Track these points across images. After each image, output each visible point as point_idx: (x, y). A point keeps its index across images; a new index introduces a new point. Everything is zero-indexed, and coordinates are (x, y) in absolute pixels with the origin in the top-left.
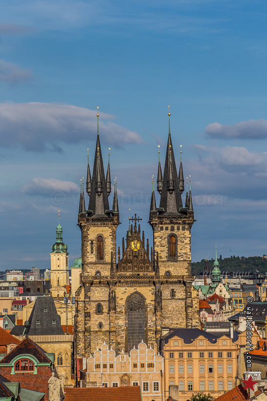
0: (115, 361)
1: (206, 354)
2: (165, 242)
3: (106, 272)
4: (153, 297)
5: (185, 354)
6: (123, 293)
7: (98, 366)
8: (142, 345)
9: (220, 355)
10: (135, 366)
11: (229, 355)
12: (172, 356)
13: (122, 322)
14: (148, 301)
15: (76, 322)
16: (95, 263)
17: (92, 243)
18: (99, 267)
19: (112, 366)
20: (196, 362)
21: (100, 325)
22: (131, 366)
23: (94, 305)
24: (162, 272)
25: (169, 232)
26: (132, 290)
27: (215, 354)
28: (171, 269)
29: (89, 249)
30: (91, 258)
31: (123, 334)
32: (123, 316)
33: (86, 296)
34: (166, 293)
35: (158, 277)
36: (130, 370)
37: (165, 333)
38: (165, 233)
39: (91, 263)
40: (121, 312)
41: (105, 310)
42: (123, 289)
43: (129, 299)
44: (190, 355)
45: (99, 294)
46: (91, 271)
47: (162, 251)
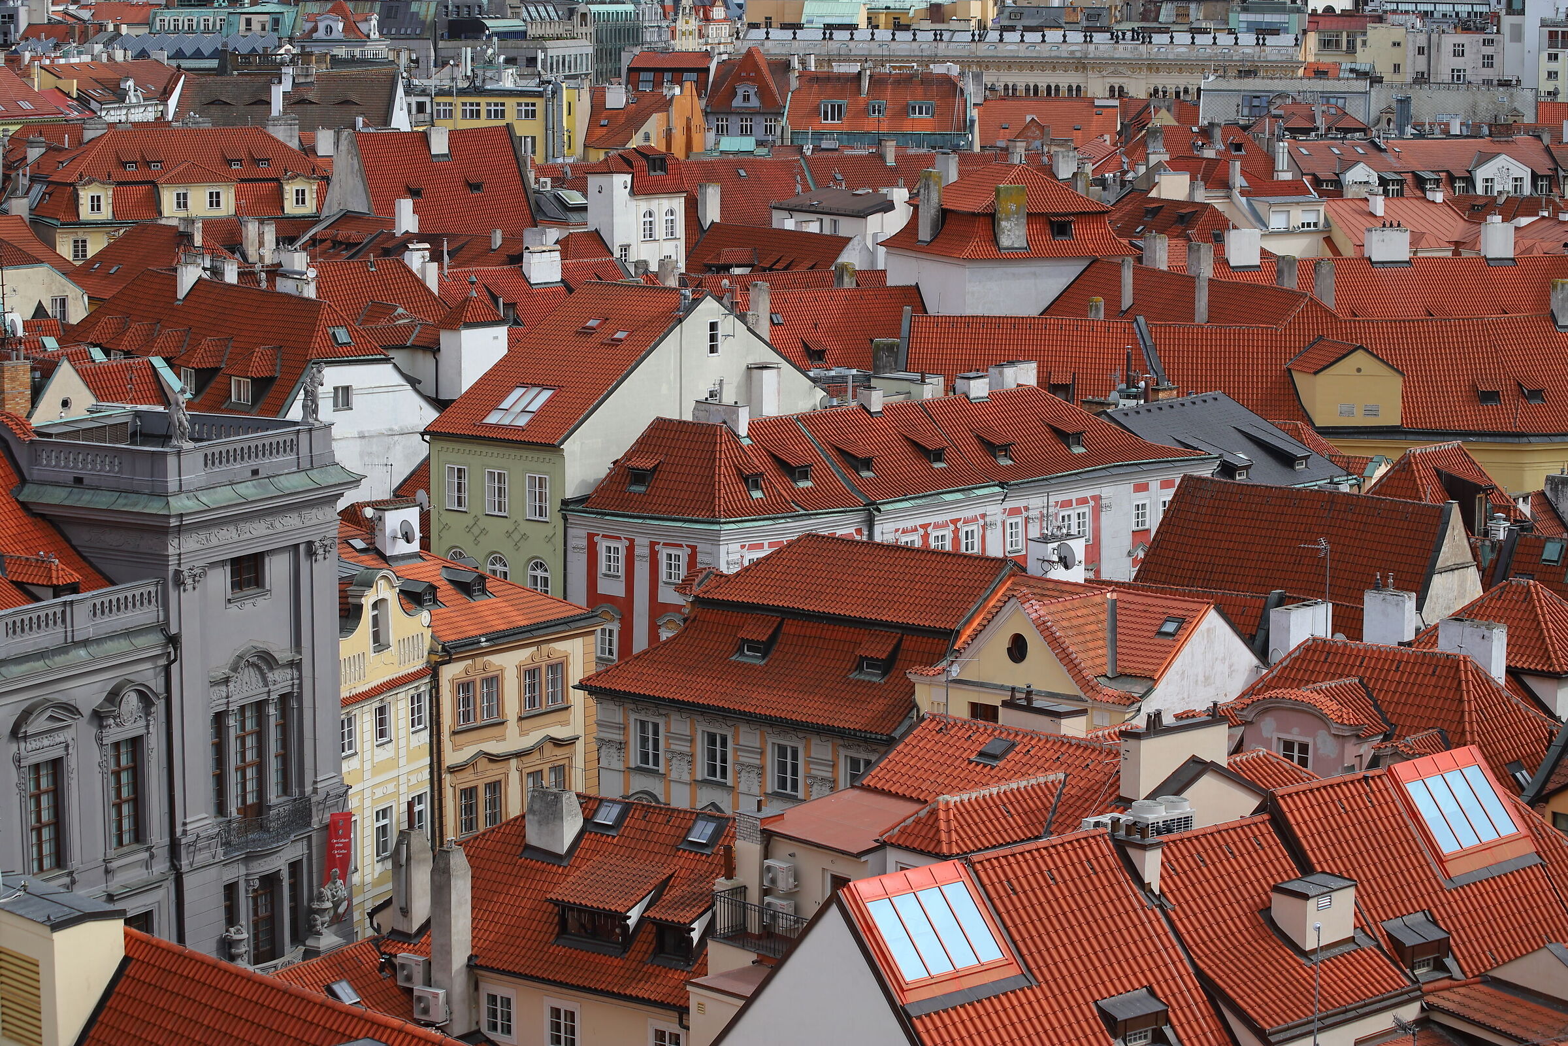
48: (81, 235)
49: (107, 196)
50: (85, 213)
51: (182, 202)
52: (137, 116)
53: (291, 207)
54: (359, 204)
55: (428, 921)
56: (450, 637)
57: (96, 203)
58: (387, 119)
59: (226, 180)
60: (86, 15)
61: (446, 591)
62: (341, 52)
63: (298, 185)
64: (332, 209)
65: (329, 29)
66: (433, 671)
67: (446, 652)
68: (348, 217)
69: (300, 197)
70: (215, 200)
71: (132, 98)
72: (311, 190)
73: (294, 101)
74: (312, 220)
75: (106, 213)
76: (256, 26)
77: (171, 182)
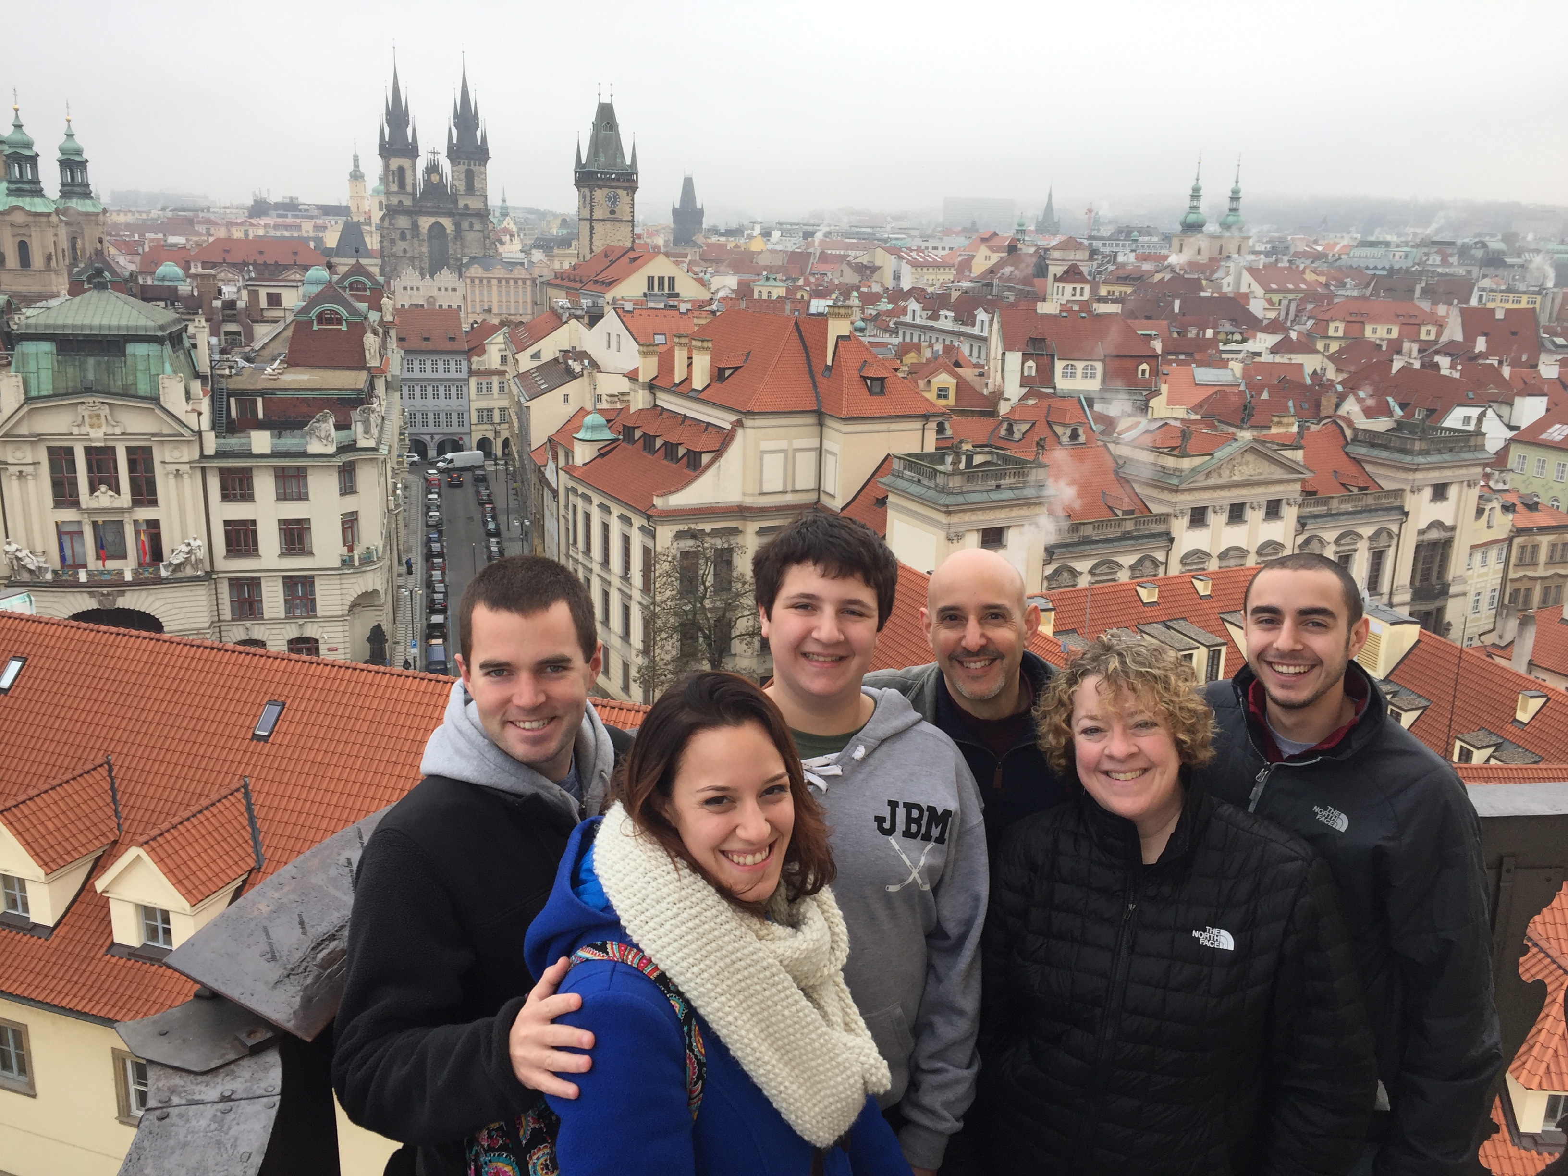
0: (421, 284)
1: (504, 282)
2: (463, 176)
3: (408, 202)
4: (453, 228)
5: (485, 282)
6: (425, 223)
7: (405, 288)
8: (445, 271)
9: (516, 282)
10: (440, 289)
11: (524, 283)
12: (473, 281)
13: (425, 249)
14: (448, 231)
15: (382, 247)
16: (397, 193)
17: (393, 173)
18: (401, 197)
19: (418, 289)
20: (495, 289)
21: (405, 251)
22: (436, 289)
23: (399, 232)
24: (461, 204)
25: (466, 167)
26: (432, 220)
27: (512, 282)
28: (469, 202)
29: (391, 178)
30: (394, 188)
31: (426, 260)
32: (426, 244)
33: (390, 224)
34: (465, 225)
35: (458, 209)
36: (435, 293)
37: (465, 261)
38: (463, 168)
39: (393, 193)
40: (423, 240)
41: (409, 237)
42: (424, 219)
43: (431, 228)
44: (489, 281)
45: (403, 222)
46: (395, 201)
47: (461, 186)
48: (1328, 341)
49: (1341, 326)
50: (1331, 333)
51: (1374, 331)
52: (1349, 293)
53: (1423, 336)
54: (1459, 337)
55: (1512, 642)
56: (1520, 525)
57: (1336, 329)
58: (1467, 301)
59: (1395, 323)
60: (1320, 248)
61: (1519, 507)
62: (1440, 270)
63: (1429, 327)
64: (1445, 338)
65: (1434, 260)
66: (1510, 540)
67: (1520, 532)
68: (1452, 343)
69: (1428, 333)
70: (1389, 331)
71: (1348, 286)
72: (1433, 330)
73: (1425, 292)
74: (1436, 342)
75: (1340, 333)
76: (1397, 257)
77: (1370, 323)
